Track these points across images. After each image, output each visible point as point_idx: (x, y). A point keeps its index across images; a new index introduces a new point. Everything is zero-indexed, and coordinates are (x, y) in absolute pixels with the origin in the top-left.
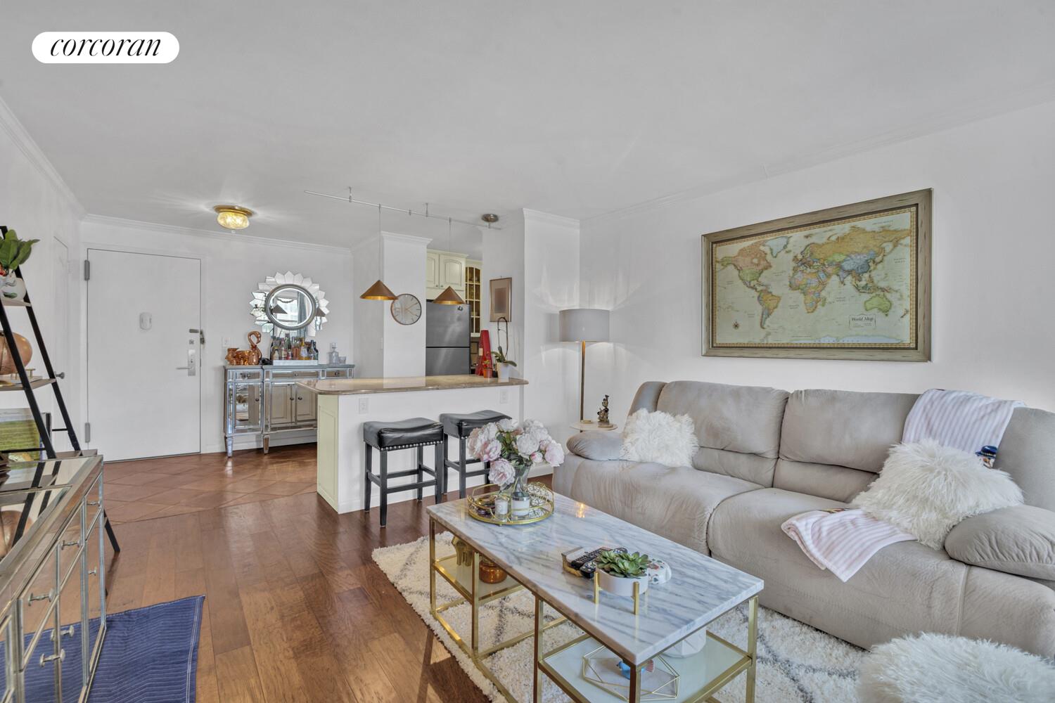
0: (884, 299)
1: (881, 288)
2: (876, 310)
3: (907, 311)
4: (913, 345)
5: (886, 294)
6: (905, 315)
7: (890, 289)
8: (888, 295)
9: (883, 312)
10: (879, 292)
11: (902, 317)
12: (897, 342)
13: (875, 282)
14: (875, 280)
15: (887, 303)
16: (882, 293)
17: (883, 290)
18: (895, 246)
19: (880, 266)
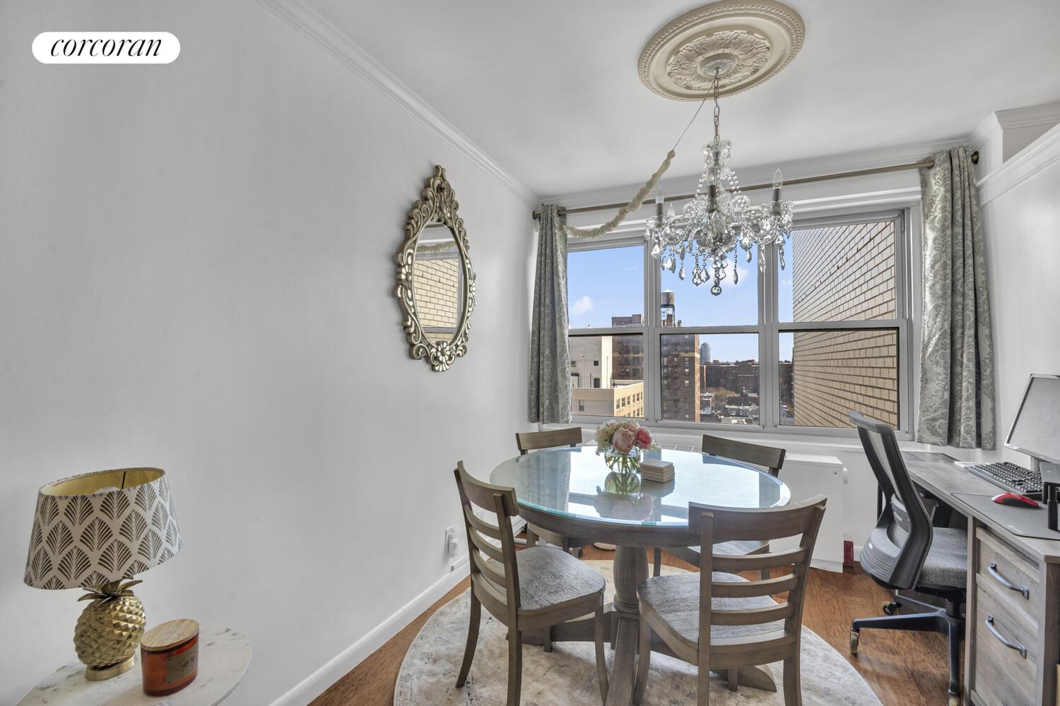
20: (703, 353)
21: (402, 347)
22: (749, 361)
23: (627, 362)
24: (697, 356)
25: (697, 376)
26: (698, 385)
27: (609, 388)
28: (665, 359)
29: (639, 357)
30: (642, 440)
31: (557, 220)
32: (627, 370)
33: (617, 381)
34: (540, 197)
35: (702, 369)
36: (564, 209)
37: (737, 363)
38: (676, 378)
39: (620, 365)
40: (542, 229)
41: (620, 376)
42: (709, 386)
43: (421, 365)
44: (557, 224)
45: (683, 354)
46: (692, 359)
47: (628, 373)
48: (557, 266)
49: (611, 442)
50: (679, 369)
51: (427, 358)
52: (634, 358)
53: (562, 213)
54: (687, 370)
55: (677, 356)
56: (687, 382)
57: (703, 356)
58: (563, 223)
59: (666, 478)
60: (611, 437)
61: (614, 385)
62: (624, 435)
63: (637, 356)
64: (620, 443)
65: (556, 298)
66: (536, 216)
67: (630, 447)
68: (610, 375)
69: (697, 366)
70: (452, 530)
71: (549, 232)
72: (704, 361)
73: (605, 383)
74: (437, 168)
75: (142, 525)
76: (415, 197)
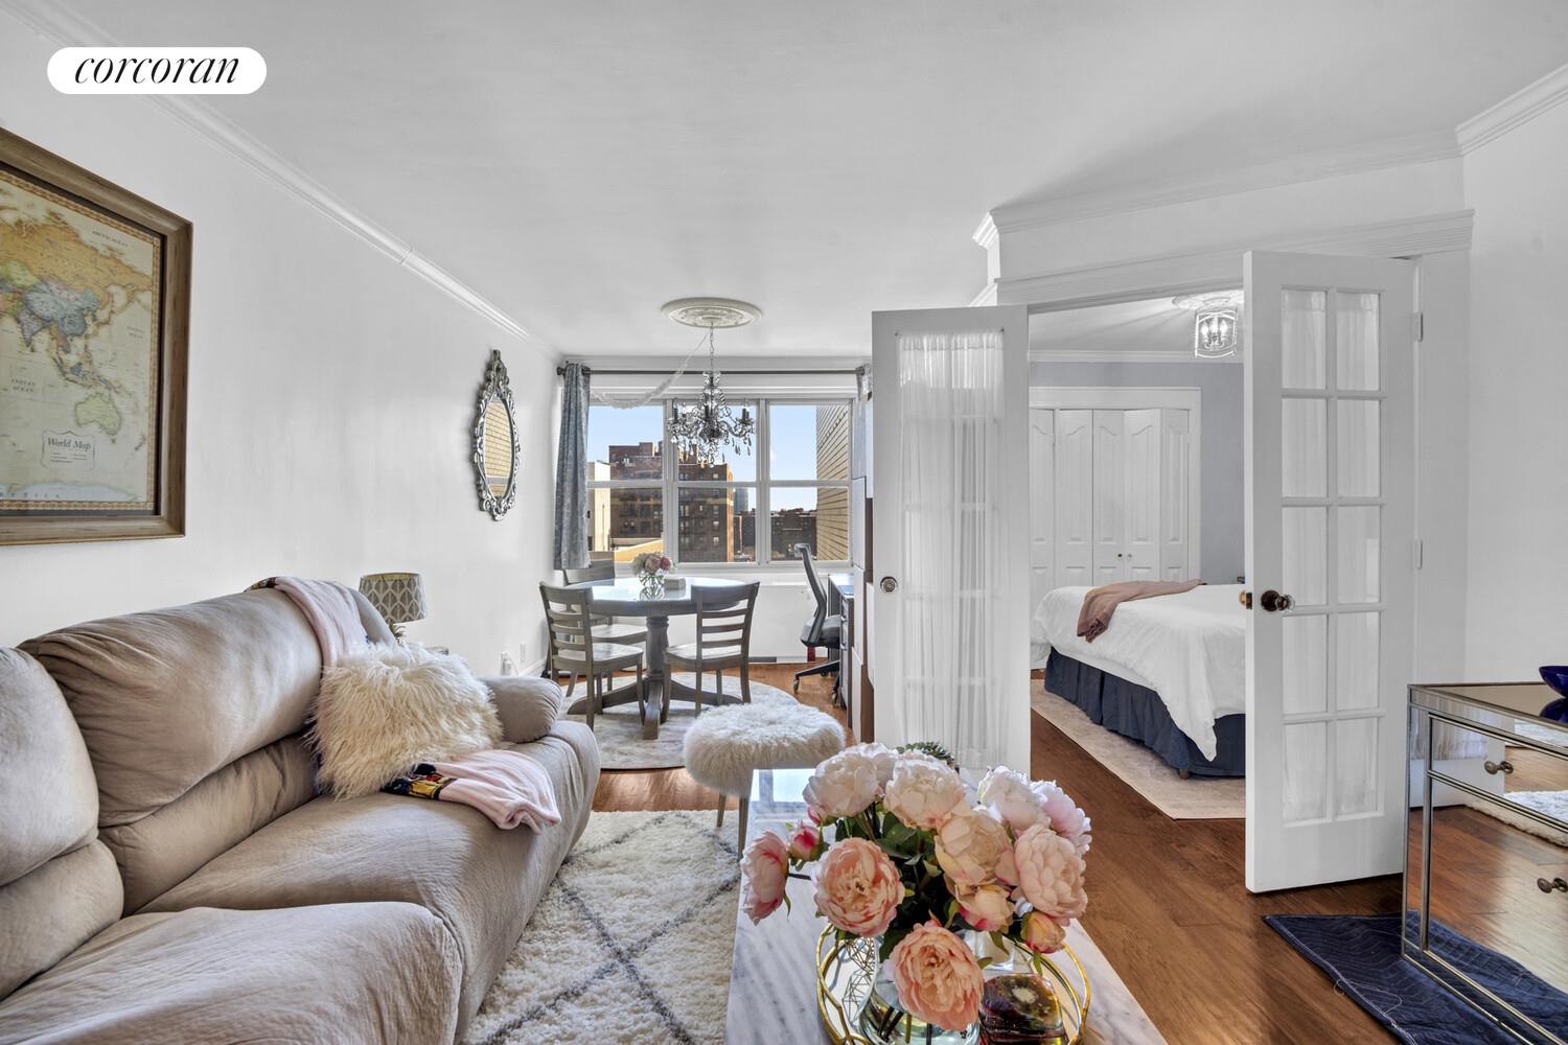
0: (110, 405)
1: (105, 381)
2: (95, 426)
3: (144, 439)
4: (150, 507)
5: (114, 395)
6: (140, 445)
7: (120, 387)
8: (117, 399)
9: (109, 434)
10: (101, 389)
11: (137, 449)
12: (128, 499)
13: (96, 364)
14: (97, 357)
15: (115, 415)
16: (106, 392)
17: (109, 385)
18: (130, 301)
19: (104, 331)
20: (739, 499)
21: (474, 501)
22: (797, 510)
23: (632, 512)
24: (730, 503)
25: (730, 531)
26: (731, 543)
27: (606, 550)
28: (687, 508)
29: (649, 505)
30: (664, 564)
31: (581, 377)
32: (633, 524)
33: (618, 540)
34: (565, 356)
35: (736, 521)
36: (588, 369)
37: (782, 512)
38: (703, 534)
39: (621, 516)
40: (566, 386)
41: (622, 532)
42: (746, 545)
43: (485, 516)
44: (581, 383)
45: (710, 501)
46: (723, 508)
47: (633, 528)
48: (581, 422)
49: (644, 567)
50: (706, 521)
51: (491, 511)
52: (642, 506)
53: (587, 372)
54: (716, 523)
55: (703, 503)
56: (716, 539)
57: (739, 504)
58: (587, 382)
59: (680, 586)
60: (644, 564)
61: (613, 546)
62: (653, 561)
63: (645, 503)
64: (651, 565)
65: (579, 451)
66: (560, 371)
67: (657, 568)
68: (607, 532)
69: (730, 517)
70: (506, 655)
71: (574, 389)
72: (739, 509)
73: (601, 544)
74: (495, 352)
75: (410, 598)
76: (481, 379)
